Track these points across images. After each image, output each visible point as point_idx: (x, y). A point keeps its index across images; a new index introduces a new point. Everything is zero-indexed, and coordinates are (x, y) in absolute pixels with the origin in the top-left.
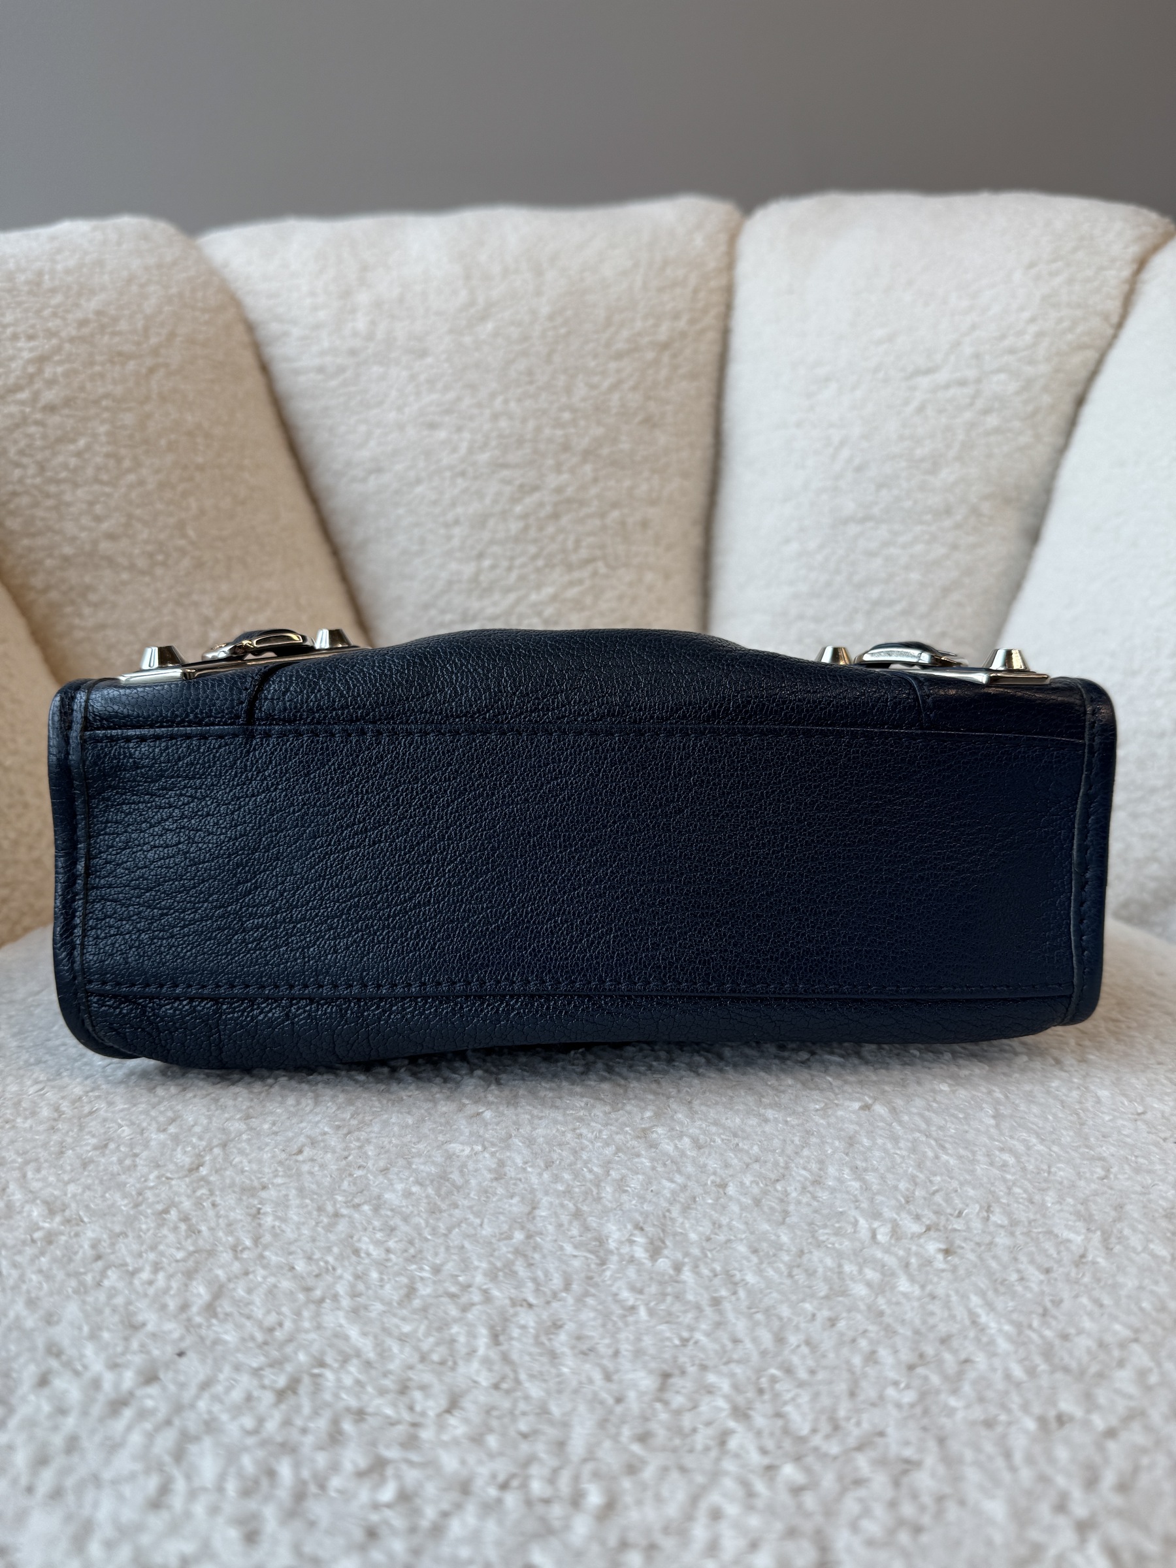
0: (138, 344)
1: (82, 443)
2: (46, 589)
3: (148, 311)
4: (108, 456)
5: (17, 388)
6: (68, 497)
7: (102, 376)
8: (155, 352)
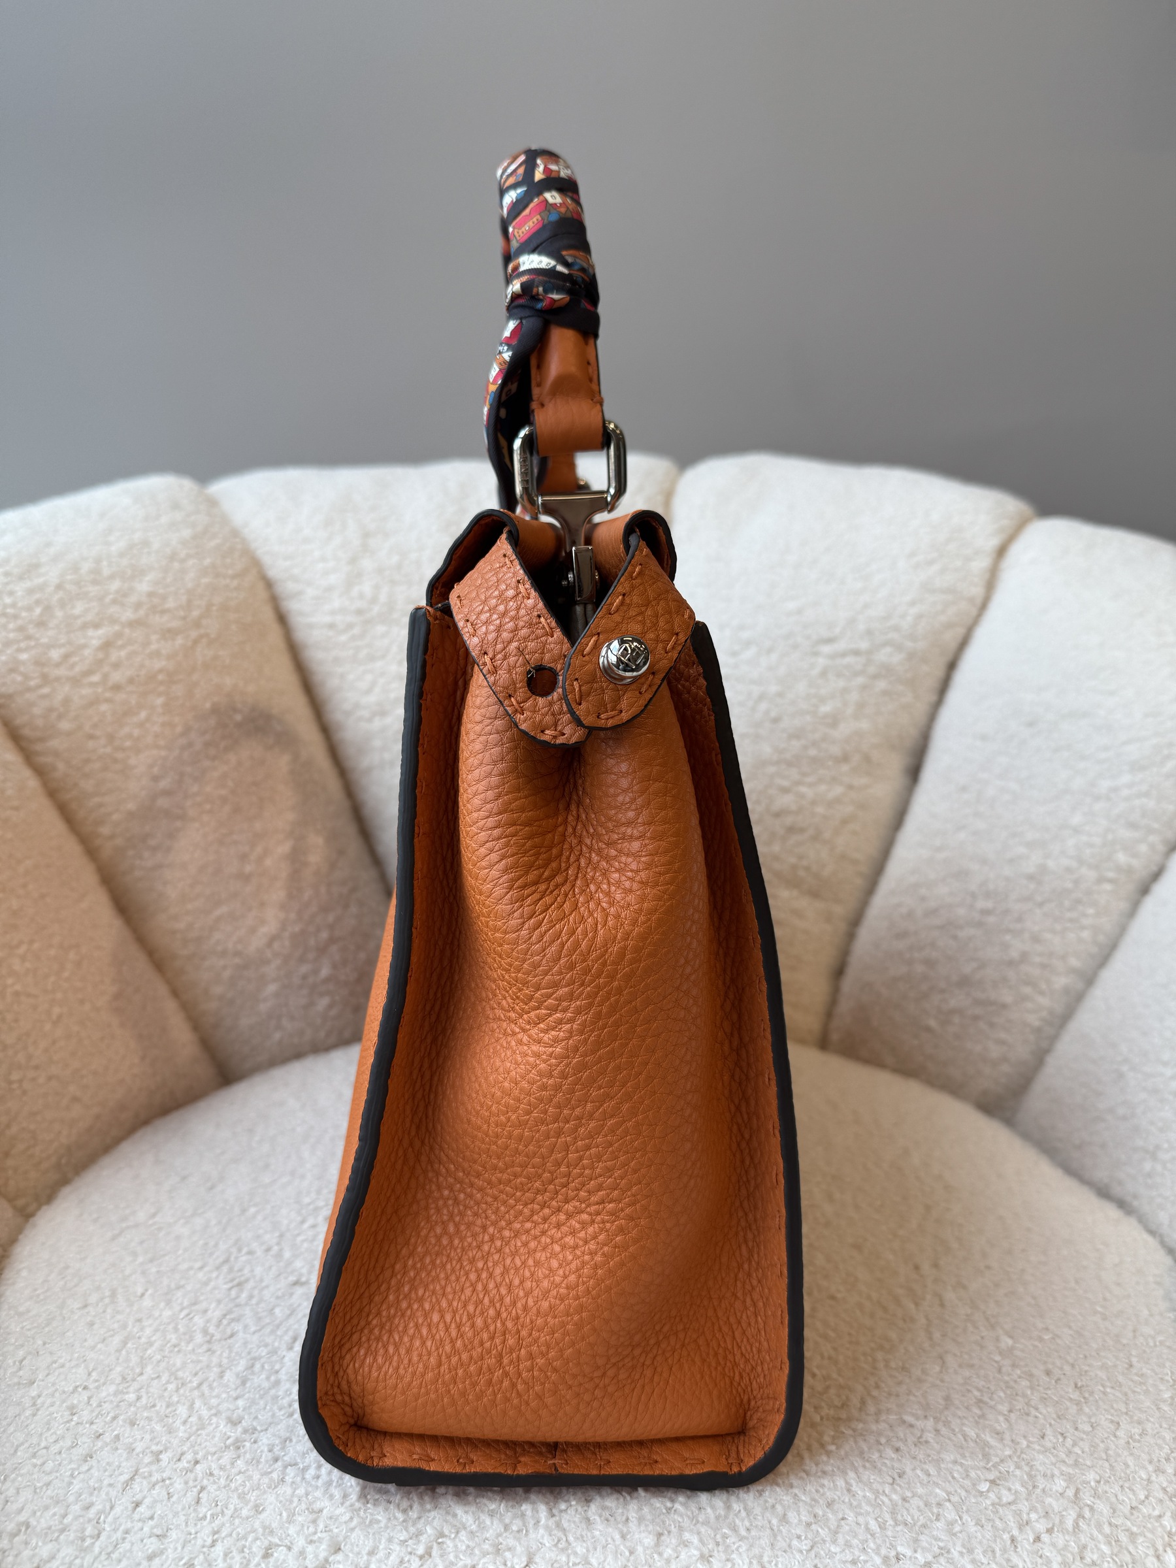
0: (184, 618)
1: (143, 715)
2: (112, 837)
3: (190, 585)
4: (163, 725)
5: (89, 672)
6: (133, 761)
8: (197, 624)
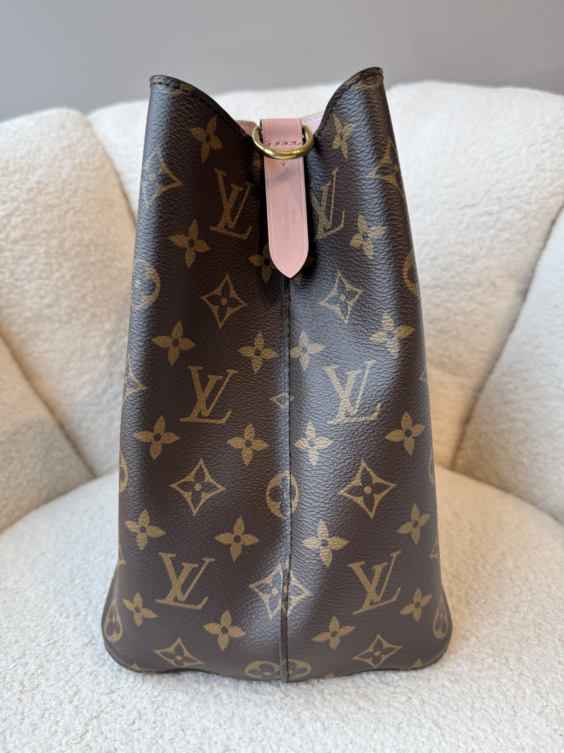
0: (59, 198)
1: (32, 258)
2: (19, 333)
3: (64, 176)
4: (46, 264)
6: (27, 287)
7: (40, 220)
8: (68, 201)
